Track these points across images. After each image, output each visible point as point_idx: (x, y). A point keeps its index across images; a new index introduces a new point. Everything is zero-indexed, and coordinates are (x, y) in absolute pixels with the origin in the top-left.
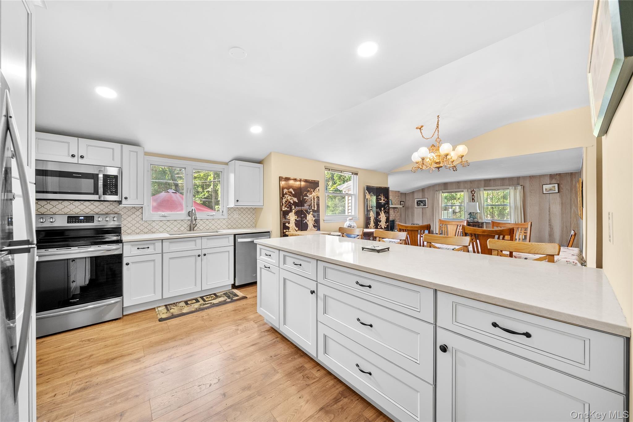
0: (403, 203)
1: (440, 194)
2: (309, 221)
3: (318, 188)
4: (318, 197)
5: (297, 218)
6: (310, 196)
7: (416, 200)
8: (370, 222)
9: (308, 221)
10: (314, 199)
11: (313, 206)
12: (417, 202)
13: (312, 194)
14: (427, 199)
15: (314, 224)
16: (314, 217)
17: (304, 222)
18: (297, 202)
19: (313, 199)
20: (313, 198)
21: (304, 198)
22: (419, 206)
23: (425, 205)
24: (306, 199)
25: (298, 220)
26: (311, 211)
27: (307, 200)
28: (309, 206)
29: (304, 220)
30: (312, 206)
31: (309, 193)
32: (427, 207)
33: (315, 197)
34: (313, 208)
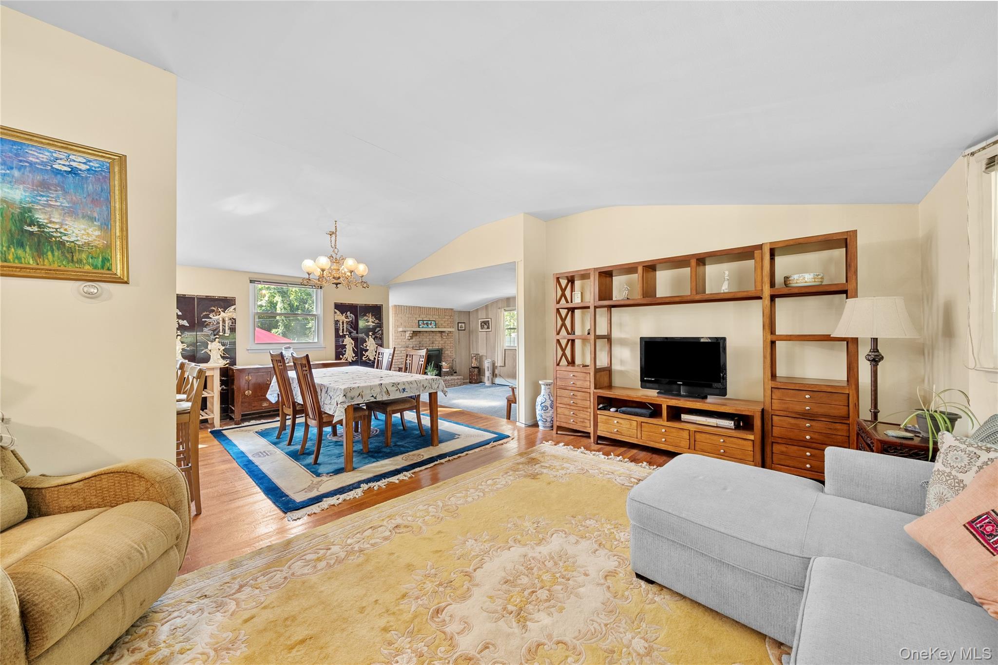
0: (463, 325)
1: (502, 313)
2: (212, 351)
3: (233, 307)
4: (233, 320)
5: (187, 347)
6: (217, 317)
7: (480, 320)
8: (345, 351)
9: (210, 351)
10: (224, 321)
11: (221, 331)
12: (481, 324)
13: (219, 315)
14: (490, 320)
15: (222, 355)
16: (223, 345)
17: (203, 352)
18: (187, 326)
19: (221, 322)
20: (221, 319)
21: (203, 320)
22: (483, 329)
23: (488, 328)
24: (206, 321)
25: (188, 349)
26: (217, 338)
27: (210, 323)
28: (214, 331)
29: (203, 350)
30: (219, 331)
31: (214, 313)
32: (490, 330)
33: (227, 319)
34: (221, 334)
